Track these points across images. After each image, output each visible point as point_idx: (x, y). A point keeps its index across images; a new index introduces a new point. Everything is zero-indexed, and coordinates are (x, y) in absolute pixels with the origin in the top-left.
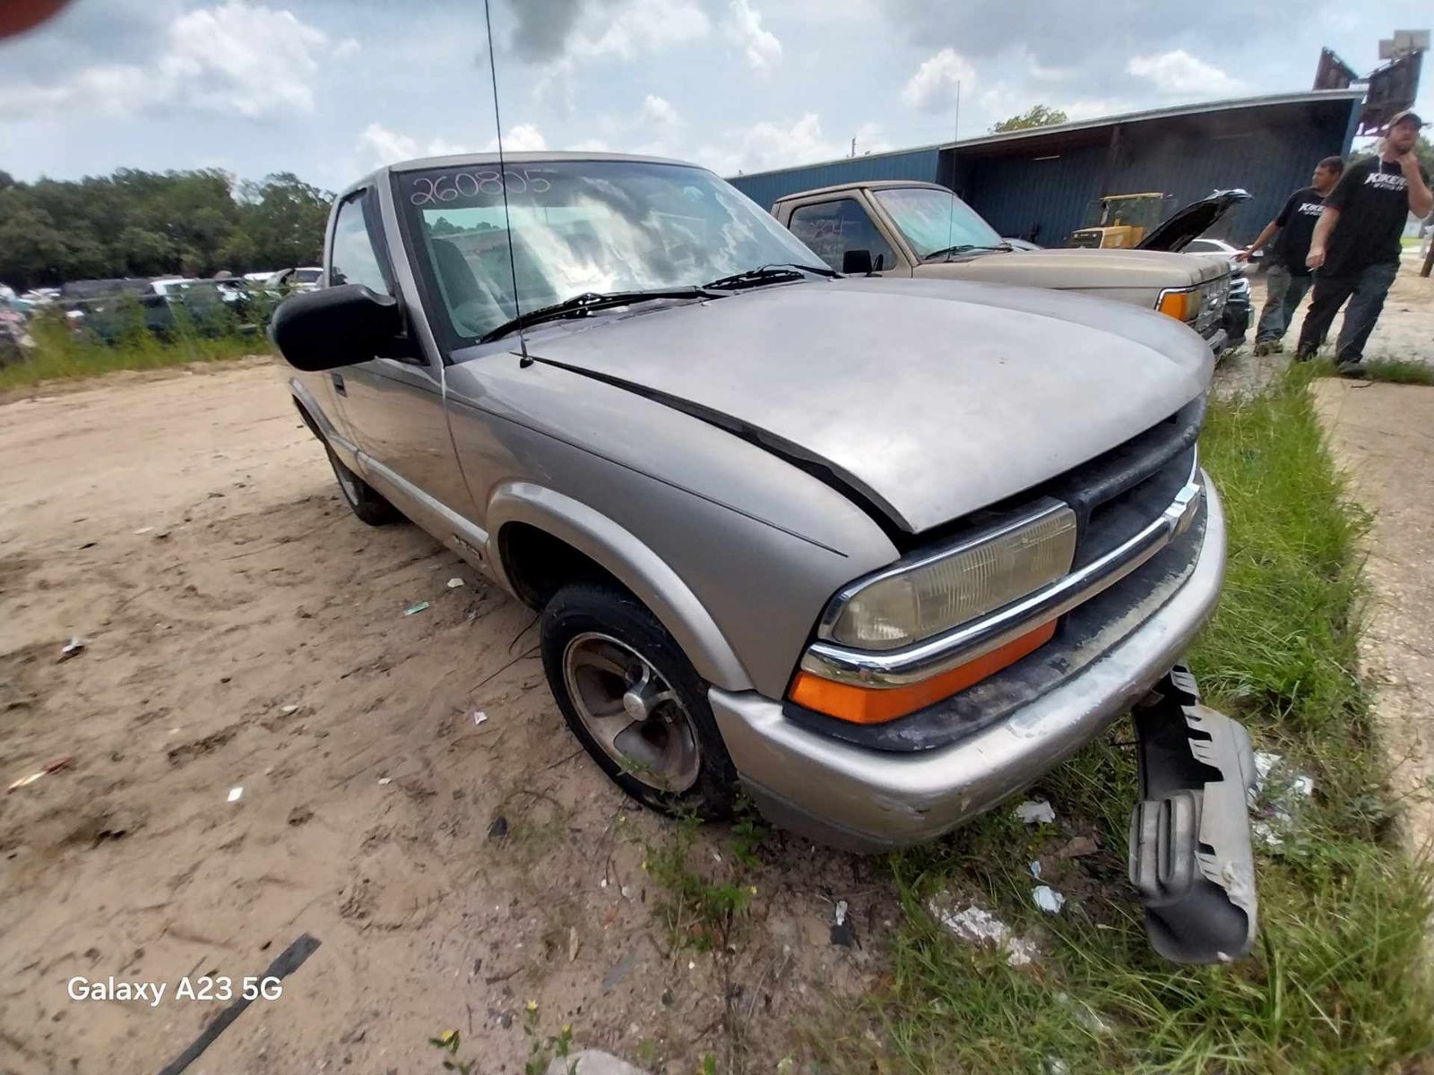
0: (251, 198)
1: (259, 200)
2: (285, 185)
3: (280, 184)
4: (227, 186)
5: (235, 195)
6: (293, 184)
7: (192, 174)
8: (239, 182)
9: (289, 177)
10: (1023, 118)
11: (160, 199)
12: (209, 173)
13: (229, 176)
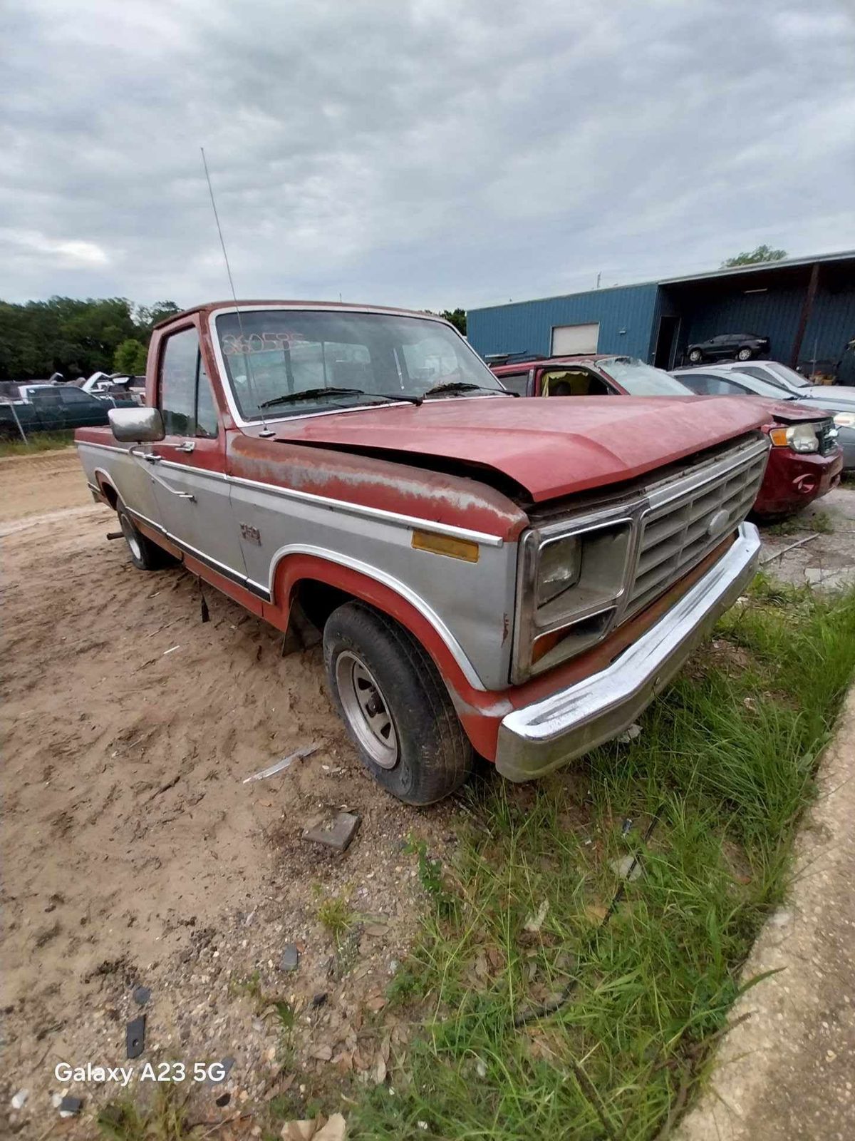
0: (144, 320)
1: (150, 321)
2: (168, 310)
3: (164, 309)
4: (129, 310)
5: (132, 317)
6: (173, 309)
7: (105, 302)
8: (137, 309)
9: (171, 304)
10: (750, 256)
11: (80, 319)
12: (116, 301)
13: (129, 303)
